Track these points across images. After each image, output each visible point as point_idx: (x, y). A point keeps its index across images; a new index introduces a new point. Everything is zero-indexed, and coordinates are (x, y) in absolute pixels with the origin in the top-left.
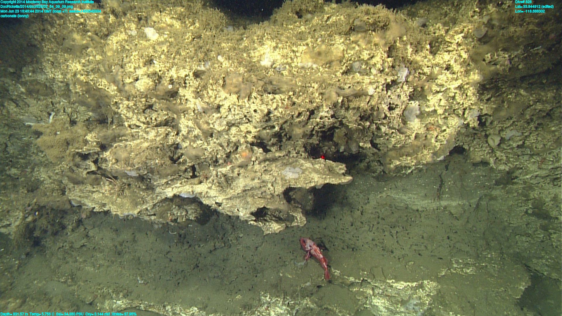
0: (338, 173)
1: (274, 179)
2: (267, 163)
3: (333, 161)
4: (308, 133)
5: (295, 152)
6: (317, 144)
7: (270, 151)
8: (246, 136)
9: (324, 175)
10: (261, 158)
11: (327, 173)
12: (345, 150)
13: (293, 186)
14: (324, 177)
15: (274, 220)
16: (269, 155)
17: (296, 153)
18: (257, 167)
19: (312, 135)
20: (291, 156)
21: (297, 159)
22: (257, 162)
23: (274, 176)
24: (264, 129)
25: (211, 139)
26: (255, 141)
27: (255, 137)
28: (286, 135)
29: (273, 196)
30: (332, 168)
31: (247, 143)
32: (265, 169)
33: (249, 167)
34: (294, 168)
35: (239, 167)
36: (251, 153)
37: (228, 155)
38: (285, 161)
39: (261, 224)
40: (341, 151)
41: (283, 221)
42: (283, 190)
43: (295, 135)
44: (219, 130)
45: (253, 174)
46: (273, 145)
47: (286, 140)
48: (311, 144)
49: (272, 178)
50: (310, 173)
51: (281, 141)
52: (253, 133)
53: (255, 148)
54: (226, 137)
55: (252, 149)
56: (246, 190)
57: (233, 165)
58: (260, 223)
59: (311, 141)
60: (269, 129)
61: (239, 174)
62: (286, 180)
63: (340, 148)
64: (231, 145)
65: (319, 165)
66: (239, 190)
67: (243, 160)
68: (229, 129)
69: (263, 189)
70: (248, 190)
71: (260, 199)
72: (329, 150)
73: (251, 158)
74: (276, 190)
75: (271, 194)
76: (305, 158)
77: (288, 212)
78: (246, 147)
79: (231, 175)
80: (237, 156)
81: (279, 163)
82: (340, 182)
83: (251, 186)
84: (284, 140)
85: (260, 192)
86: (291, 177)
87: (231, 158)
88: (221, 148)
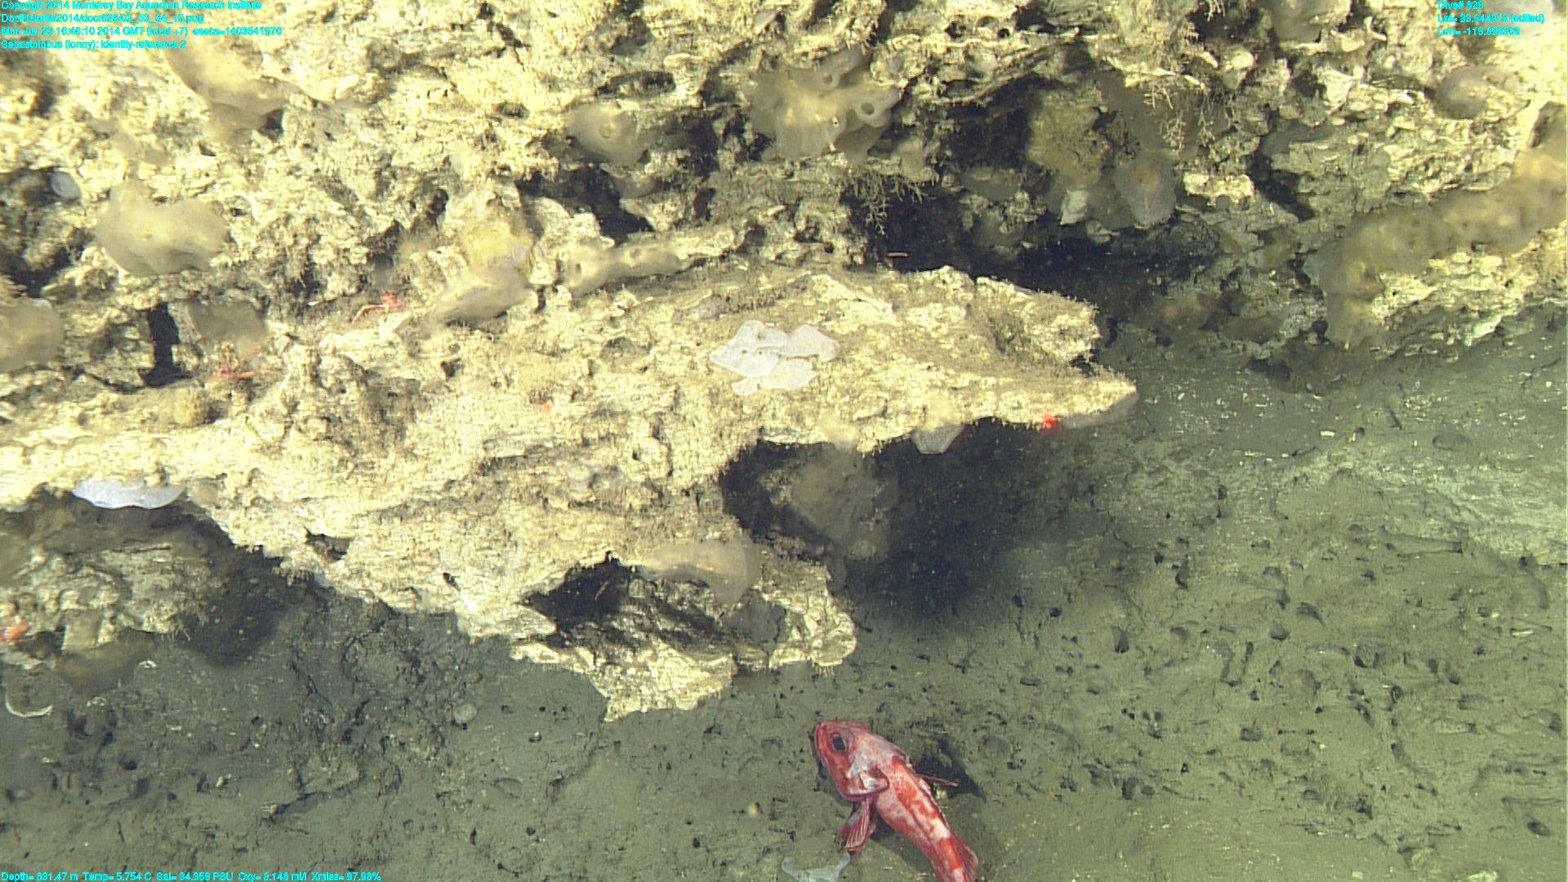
0: (1048, 359)
1: (666, 400)
2: (626, 297)
3: (1023, 283)
4: (876, 119)
5: (789, 234)
6: (927, 186)
7: (642, 225)
8: (492, 138)
9: (967, 368)
10: (590, 270)
11: (985, 355)
12: (1091, 213)
13: (777, 440)
14: (965, 379)
15: (663, 636)
16: (635, 256)
17: (799, 238)
18: (562, 322)
19: (893, 134)
20: (769, 253)
21: (803, 272)
22: (564, 295)
23: (664, 381)
24: (608, 91)
25: (269, 145)
26: (549, 165)
27: (547, 142)
28: (735, 129)
29: (659, 495)
30: (1016, 325)
31: (503, 180)
32: (610, 334)
33: (517, 328)
34: (788, 330)
35: (455, 321)
36: (526, 239)
37: (384, 250)
38: (730, 288)
39: (584, 660)
40: (1068, 218)
41: (719, 636)
42: (721, 459)
43: (793, 133)
44: (323, 96)
45: (538, 370)
46: (660, 187)
47: (740, 158)
48: (888, 182)
49: (656, 389)
50: (882, 356)
51: (704, 164)
52: (534, 118)
53: (550, 208)
54: (370, 136)
55: (528, 211)
56: (496, 463)
57: (414, 310)
58: (584, 653)
59: (888, 166)
60: (634, 95)
61: (450, 369)
62: (738, 406)
63: (1061, 198)
64: (401, 188)
65: (936, 309)
66: (458, 463)
67: (477, 282)
68: (384, 92)
69: (603, 456)
70: (512, 459)
71: (583, 516)
72: (995, 214)
73: (521, 272)
74: (678, 460)
75: (649, 484)
76: (850, 267)
77: (750, 593)
78: (497, 201)
79: (407, 374)
80: (443, 256)
81: (697, 301)
82: (1062, 410)
83: (529, 440)
84: (726, 158)
85: (585, 474)
86: (767, 385)
87: (402, 269)
88: (334, 207)
